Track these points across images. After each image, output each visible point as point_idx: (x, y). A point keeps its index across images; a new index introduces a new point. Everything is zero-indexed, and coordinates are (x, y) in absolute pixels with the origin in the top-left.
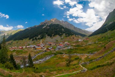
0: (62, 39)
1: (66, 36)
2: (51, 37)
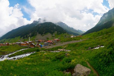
0: (53, 37)
1: (58, 34)
2: (42, 34)
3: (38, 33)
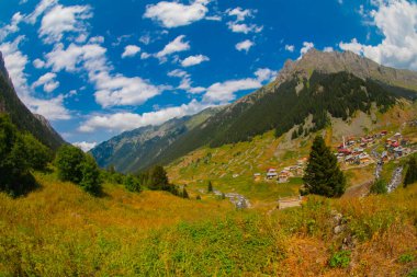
1: (381, 111)
2: (344, 119)
3: (329, 115)
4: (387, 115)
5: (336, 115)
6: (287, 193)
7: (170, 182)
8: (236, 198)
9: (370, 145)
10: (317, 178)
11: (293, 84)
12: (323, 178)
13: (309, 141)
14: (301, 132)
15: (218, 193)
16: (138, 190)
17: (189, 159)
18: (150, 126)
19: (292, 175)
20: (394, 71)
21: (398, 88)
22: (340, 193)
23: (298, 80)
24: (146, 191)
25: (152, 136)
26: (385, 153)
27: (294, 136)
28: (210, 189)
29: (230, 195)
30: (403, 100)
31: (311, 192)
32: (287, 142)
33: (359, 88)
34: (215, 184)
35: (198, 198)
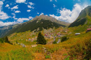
2: (47, 29)
3: (43, 28)
4: (57, 29)
5: (45, 28)
6: (33, 44)
7: (9, 40)
8: (23, 45)
9: (52, 34)
10: (40, 41)
11: (37, 21)
12: (41, 40)
13: (38, 33)
14: (36, 31)
15: (19, 44)
16: (3, 42)
17: (12, 35)
18: (5, 26)
19: (34, 40)
20: (61, 22)
21: (61, 25)
22: (45, 44)
23: (38, 20)
24: (4, 43)
25: (5, 28)
26: (56, 36)
27: (35, 32)
28: (17, 43)
29: (21, 44)
30: (62, 27)
31: (39, 43)
32: (33, 33)
33: (51, 24)
34: (18, 41)
35: (15, 45)
